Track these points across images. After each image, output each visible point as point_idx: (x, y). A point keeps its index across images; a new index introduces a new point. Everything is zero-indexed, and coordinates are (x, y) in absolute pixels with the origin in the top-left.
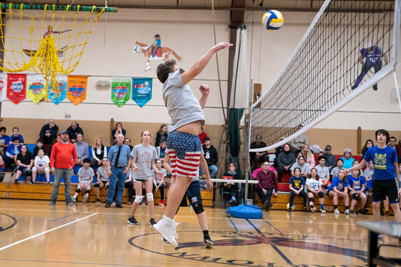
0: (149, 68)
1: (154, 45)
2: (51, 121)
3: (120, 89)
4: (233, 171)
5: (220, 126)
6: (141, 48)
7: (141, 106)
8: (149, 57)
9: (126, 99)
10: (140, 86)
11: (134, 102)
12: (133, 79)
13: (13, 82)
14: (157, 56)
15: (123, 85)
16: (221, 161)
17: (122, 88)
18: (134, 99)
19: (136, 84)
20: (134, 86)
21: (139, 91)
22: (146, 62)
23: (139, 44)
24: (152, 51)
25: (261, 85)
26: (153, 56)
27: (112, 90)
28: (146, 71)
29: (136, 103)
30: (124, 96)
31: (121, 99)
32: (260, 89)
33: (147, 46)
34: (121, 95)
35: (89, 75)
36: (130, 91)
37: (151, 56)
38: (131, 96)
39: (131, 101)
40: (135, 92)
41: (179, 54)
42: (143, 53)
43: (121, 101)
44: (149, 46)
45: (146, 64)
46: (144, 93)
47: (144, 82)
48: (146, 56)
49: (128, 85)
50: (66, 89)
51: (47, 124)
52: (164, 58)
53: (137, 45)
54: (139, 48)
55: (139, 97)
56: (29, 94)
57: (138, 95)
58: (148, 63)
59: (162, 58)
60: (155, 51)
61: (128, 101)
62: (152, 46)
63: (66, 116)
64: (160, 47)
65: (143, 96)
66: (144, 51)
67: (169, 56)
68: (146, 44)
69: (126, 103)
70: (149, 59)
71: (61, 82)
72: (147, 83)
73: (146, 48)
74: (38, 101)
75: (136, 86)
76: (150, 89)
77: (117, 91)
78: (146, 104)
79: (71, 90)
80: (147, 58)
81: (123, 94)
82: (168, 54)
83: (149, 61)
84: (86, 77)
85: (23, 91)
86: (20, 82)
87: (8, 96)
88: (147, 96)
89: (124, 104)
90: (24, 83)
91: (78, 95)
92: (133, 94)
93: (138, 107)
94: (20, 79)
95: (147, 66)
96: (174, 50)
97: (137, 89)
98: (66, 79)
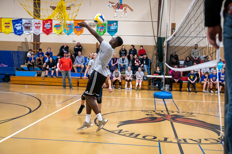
0: (116, 15)
1: (119, 3)
2: (65, 44)
3: (101, 27)
4: (159, 71)
5: (153, 46)
6: (112, 5)
7: (112, 36)
8: (116, 10)
9: (104, 32)
10: (111, 25)
11: (108, 34)
12: (108, 22)
13: (45, 24)
15: (102, 25)
16: (154, 64)
17: (102, 26)
18: (108, 32)
19: (109, 24)
20: (108, 25)
21: (111, 28)
22: (114, 12)
23: (110, 2)
24: (118, 6)
25: (175, 24)
26: (118, 9)
27: (97, 27)
28: (114, 17)
29: (109, 34)
30: (103, 30)
31: (101, 32)
32: (175, 26)
33: (115, 3)
34: (102, 30)
35: (85, 19)
36: (106, 28)
37: (117, 9)
38: (107, 30)
39: (107, 33)
40: (109, 28)
41: (132, 8)
42: (113, 8)
43: (102, 33)
44: (116, 4)
45: (114, 13)
46: (113, 29)
47: (113, 23)
49: (105, 24)
50: (73, 27)
51: (62, 45)
52: (124, 10)
53: (109, 3)
54: (111, 5)
55: (111, 31)
56: (54, 29)
57: (110, 30)
58: (115, 13)
59: (123, 10)
60: (119, 6)
61: (105, 33)
62: (117, 3)
63: (74, 41)
64: (122, 4)
65: (113, 30)
66: (113, 6)
67: (127, 9)
68: (115, 2)
69: (104, 34)
70: (116, 11)
71: (71, 24)
72: (115, 24)
73: (114, 5)
74: (59, 34)
75: (109, 25)
76: (116, 27)
77: (99, 28)
78: (115, 35)
79: (75, 27)
80: (115, 10)
81: (103, 29)
82: (126, 8)
83: (116, 12)
85: (51, 28)
86: (49, 24)
87: (43, 31)
88: (115, 30)
89: (103, 35)
90: (51, 24)
91: (79, 30)
92: (108, 30)
93: (110, 36)
94: (49, 22)
95: (115, 14)
96: (129, 6)
97: (110, 27)
98: (73, 22)
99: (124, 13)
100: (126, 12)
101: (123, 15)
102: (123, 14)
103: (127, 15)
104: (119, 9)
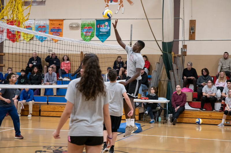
3: (87, 29)
7: (102, 41)
8: (108, 3)
9: (92, 36)
10: (102, 26)
11: (98, 39)
12: (97, 21)
14: (114, 2)
15: (89, 25)
17: (89, 28)
18: (98, 36)
19: (99, 24)
20: (97, 26)
21: (101, 30)
25: (195, 21)
26: (111, 2)
27: (81, 30)
29: (99, 39)
30: (90, 34)
31: (88, 36)
32: (195, 24)
34: (88, 34)
35: (64, 19)
36: (94, 30)
37: (110, 2)
38: (95, 33)
39: (95, 38)
40: (98, 30)
43: (88, 38)
46: (105, 31)
47: (104, 23)
48: (106, 2)
49: (93, 25)
50: (49, 30)
52: (119, 3)
55: (101, 34)
57: (100, 33)
58: (107, 7)
59: (118, 3)
61: (93, 38)
63: (49, 51)
65: (104, 33)
67: (123, 1)
69: (92, 39)
70: (108, 4)
71: (45, 25)
72: (107, 23)
74: (28, 40)
75: (98, 26)
76: (109, 28)
77: (85, 30)
78: (107, 40)
79: (52, 30)
80: (107, 3)
81: (90, 32)
83: (108, 6)
84: (62, 20)
87: (8, 36)
88: (107, 33)
89: (90, 40)
91: (57, 34)
92: (96, 33)
93: (100, 42)
97: (100, 28)
98: (48, 22)
99: (120, 7)
100: (122, 6)
101: (117, 11)
102: (119, 9)
103: (123, 10)
104: (113, 2)
